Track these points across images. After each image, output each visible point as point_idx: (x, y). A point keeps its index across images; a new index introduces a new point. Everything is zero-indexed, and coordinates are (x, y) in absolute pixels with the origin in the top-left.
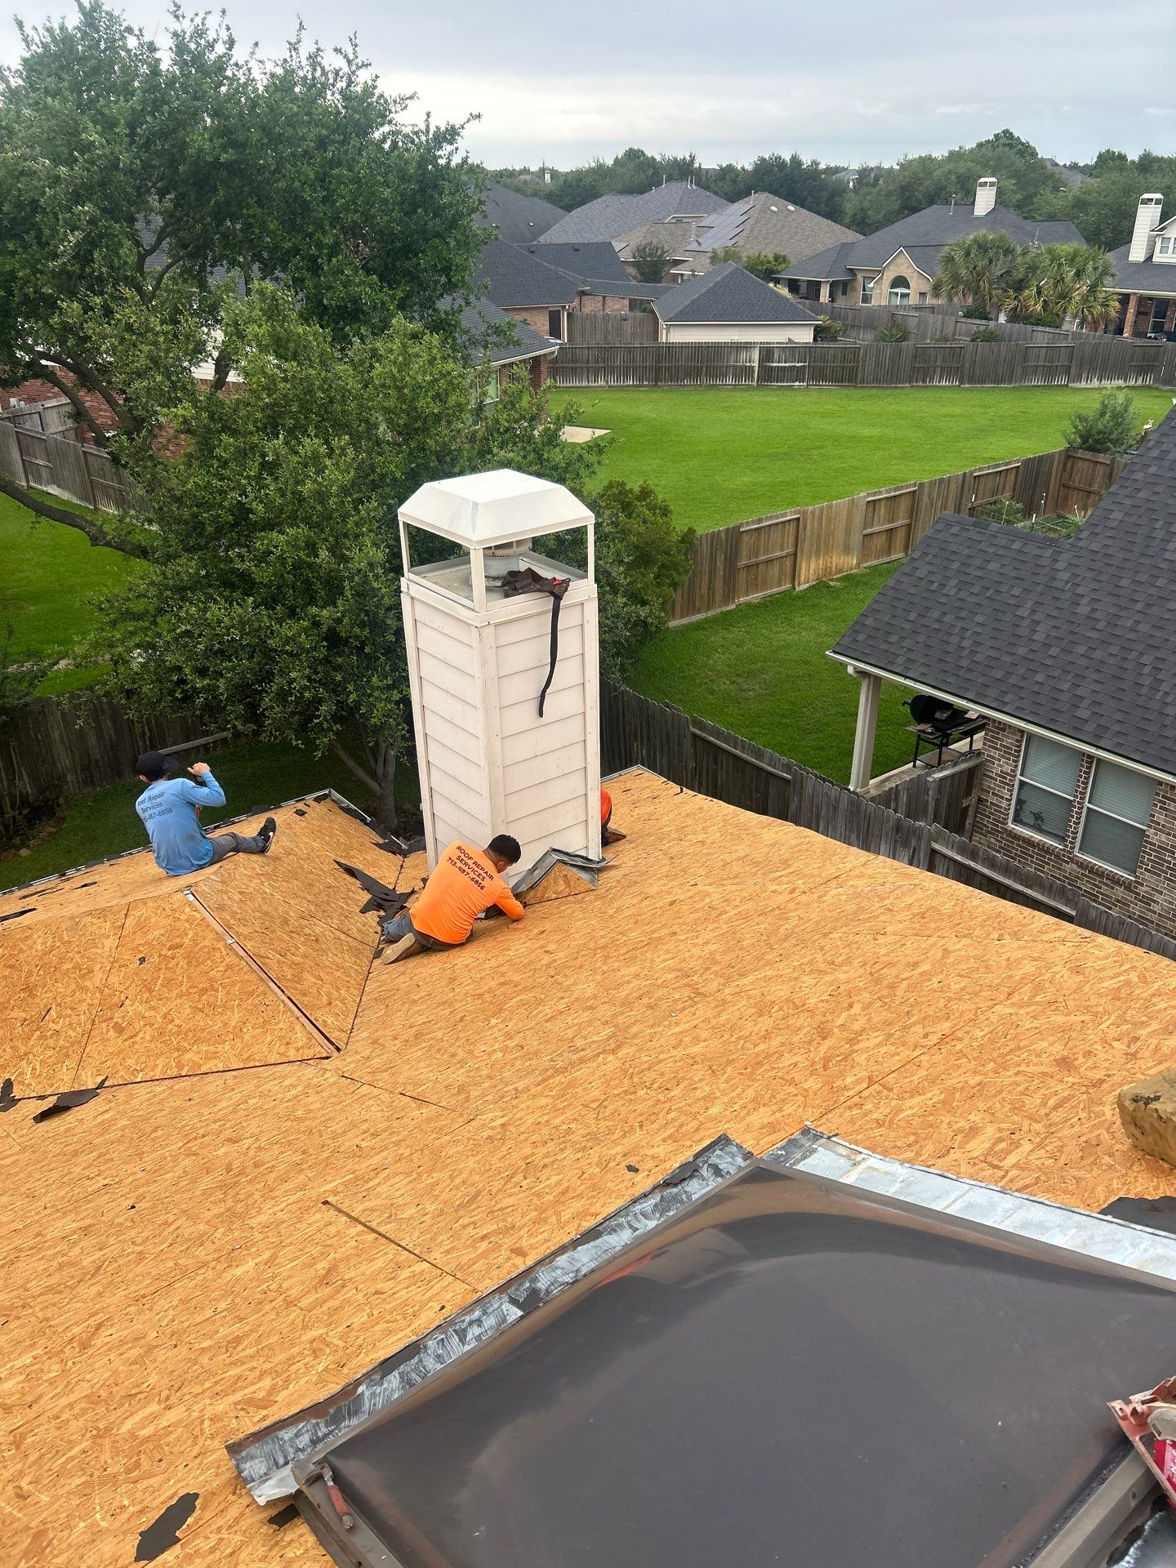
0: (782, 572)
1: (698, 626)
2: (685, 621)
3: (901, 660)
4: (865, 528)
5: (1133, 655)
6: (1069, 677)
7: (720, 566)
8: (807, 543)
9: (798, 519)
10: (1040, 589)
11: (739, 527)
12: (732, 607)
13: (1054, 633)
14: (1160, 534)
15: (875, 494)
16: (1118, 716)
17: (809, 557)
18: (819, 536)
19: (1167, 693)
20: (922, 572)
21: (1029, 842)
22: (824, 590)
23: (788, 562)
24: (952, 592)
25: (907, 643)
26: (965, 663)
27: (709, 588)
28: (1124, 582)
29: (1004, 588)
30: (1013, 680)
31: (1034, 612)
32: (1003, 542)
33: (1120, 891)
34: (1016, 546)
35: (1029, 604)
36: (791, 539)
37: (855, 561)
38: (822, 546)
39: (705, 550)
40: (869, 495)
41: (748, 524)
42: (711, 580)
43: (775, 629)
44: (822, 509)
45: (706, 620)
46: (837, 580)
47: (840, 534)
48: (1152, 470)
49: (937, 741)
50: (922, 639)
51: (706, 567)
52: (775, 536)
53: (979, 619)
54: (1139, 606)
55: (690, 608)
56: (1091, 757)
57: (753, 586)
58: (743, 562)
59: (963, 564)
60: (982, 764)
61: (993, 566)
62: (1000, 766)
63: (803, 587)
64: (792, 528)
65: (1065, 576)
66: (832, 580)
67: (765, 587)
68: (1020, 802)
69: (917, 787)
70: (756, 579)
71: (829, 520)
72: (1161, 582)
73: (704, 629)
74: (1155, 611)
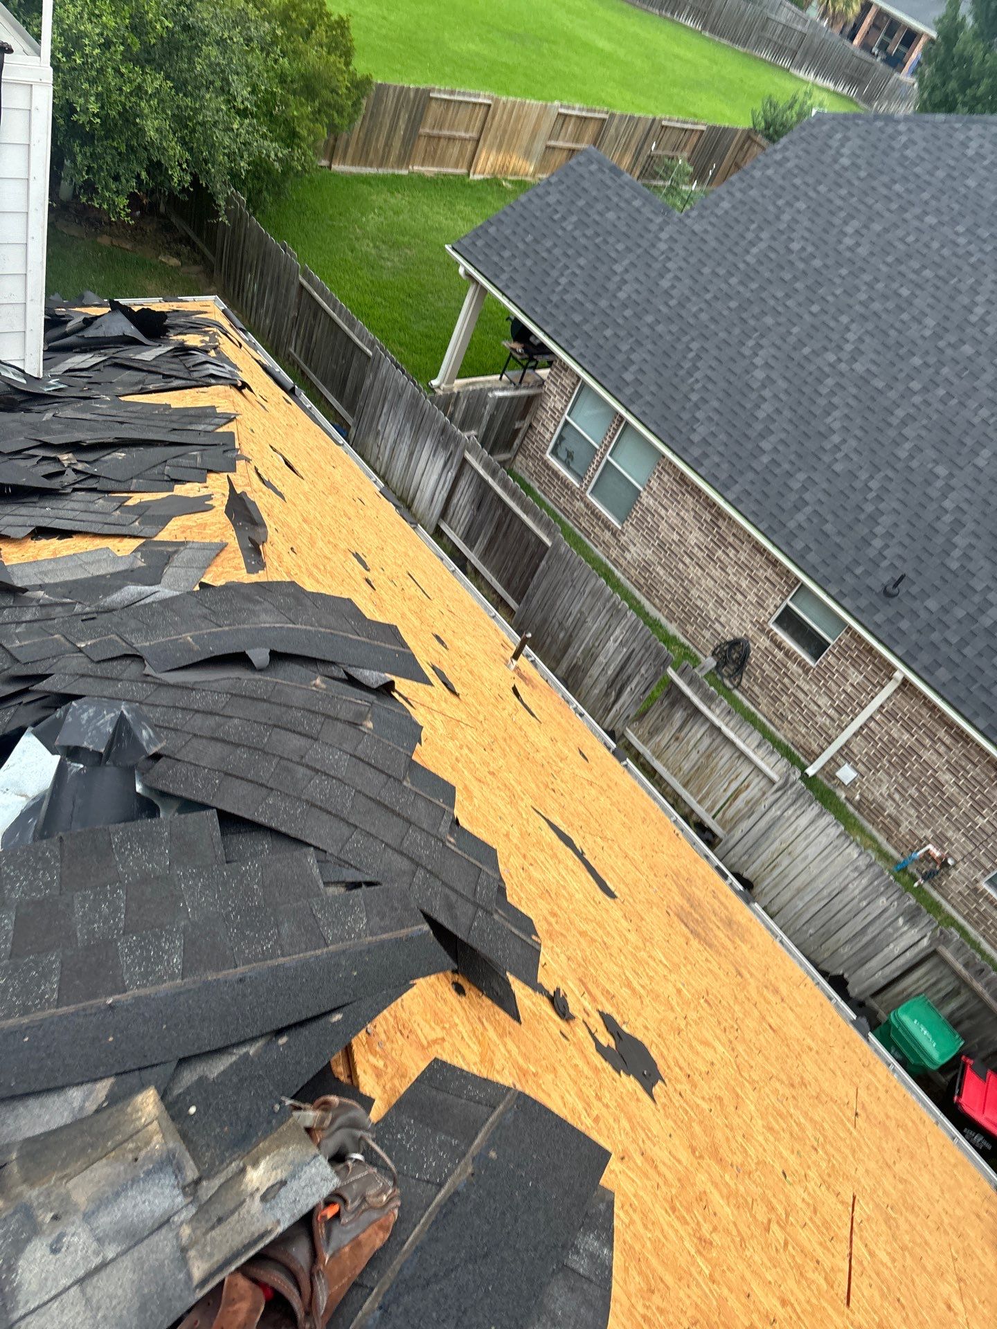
0: (461, 153)
1: (365, 180)
2: (355, 170)
3: (504, 277)
4: (550, 138)
5: (686, 339)
6: (631, 340)
7: (402, 125)
8: (492, 131)
9: (489, 106)
10: (639, 251)
11: (429, 91)
12: (404, 172)
13: (634, 296)
14: (750, 236)
15: (568, 108)
16: (653, 388)
17: (490, 149)
18: (505, 131)
19: (697, 381)
20: (551, 199)
21: (556, 474)
22: (495, 188)
23: (470, 147)
24: (570, 228)
25: (516, 263)
26: (555, 298)
27: (386, 144)
28: (706, 271)
29: (611, 240)
30: (586, 327)
31: (626, 271)
32: (627, 195)
33: (607, 535)
34: (637, 203)
35: (626, 262)
36: (478, 124)
37: (532, 169)
38: (505, 143)
39: (390, 102)
40: (562, 106)
41: (439, 91)
42: (389, 138)
43: (436, 209)
44: (514, 104)
45: (376, 177)
46: (512, 182)
47: (526, 137)
48: (770, 172)
49: (524, 363)
50: (529, 263)
51: (387, 122)
52: (464, 113)
53: (582, 261)
54: (708, 296)
55: (362, 158)
56: (622, 418)
57: (430, 158)
58: (425, 130)
59: (587, 203)
60: (540, 394)
61: (611, 215)
62: (554, 401)
63: (478, 177)
64: (481, 113)
65: (663, 246)
66: (506, 180)
67: (441, 163)
68: (561, 438)
69: (479, 397)
70: (435, 152)
71: (518, 118)
72: (733, 281)
73: (370, 184)
74: (718, 305)
